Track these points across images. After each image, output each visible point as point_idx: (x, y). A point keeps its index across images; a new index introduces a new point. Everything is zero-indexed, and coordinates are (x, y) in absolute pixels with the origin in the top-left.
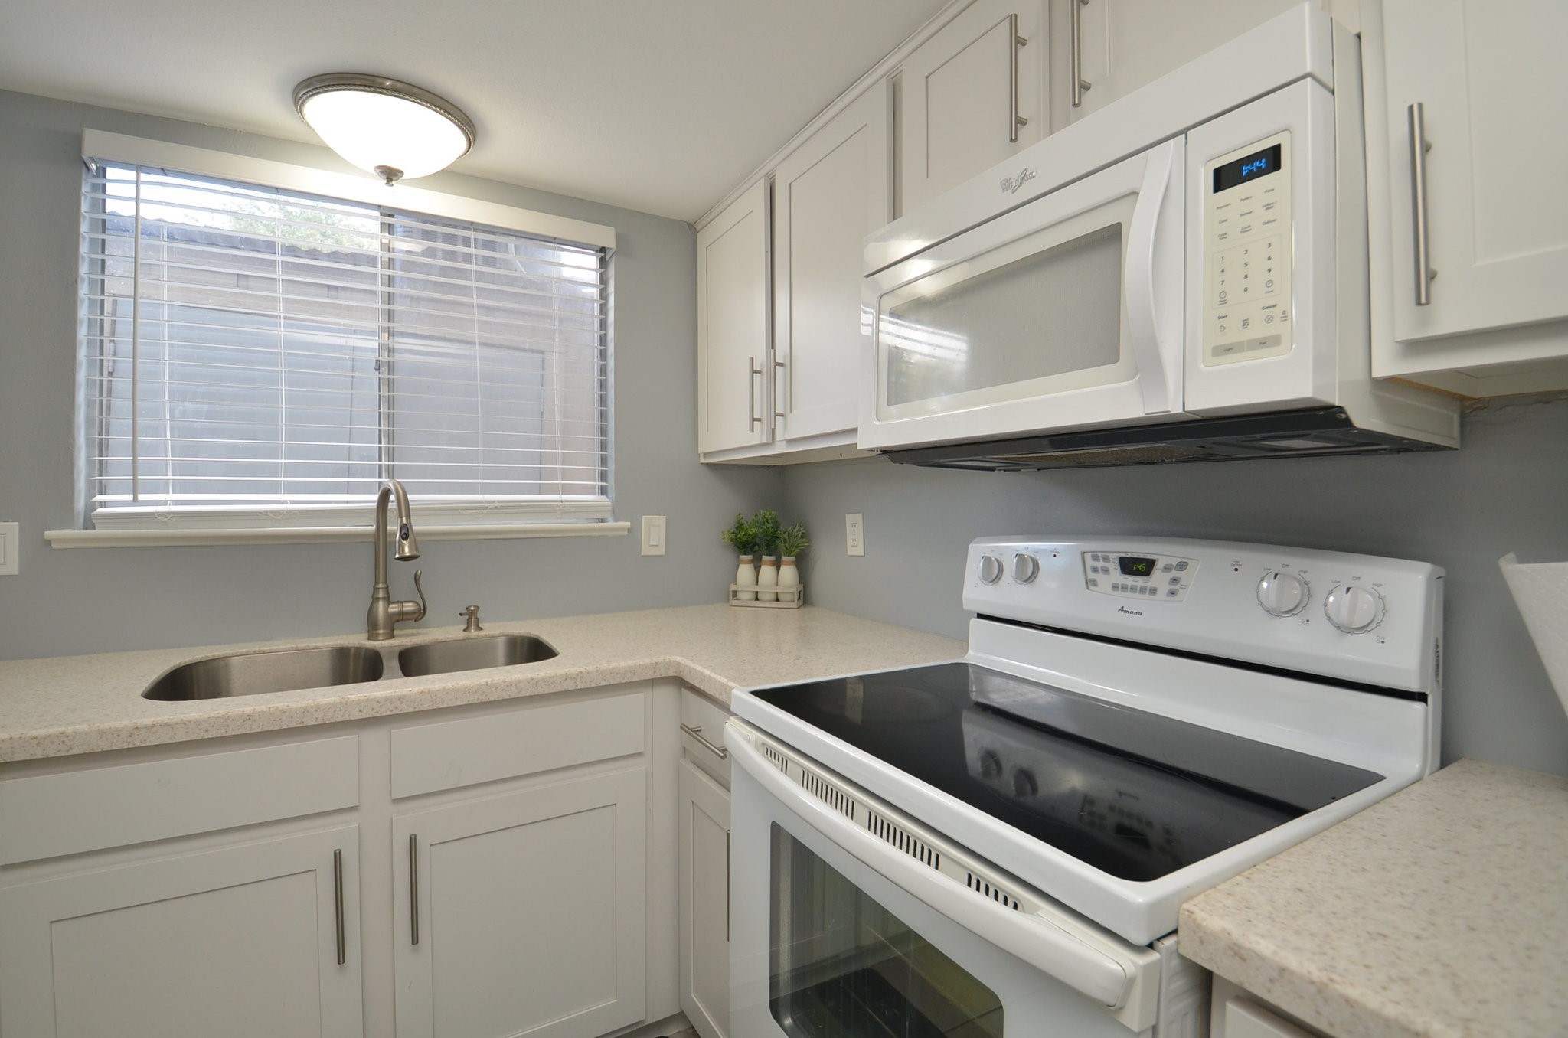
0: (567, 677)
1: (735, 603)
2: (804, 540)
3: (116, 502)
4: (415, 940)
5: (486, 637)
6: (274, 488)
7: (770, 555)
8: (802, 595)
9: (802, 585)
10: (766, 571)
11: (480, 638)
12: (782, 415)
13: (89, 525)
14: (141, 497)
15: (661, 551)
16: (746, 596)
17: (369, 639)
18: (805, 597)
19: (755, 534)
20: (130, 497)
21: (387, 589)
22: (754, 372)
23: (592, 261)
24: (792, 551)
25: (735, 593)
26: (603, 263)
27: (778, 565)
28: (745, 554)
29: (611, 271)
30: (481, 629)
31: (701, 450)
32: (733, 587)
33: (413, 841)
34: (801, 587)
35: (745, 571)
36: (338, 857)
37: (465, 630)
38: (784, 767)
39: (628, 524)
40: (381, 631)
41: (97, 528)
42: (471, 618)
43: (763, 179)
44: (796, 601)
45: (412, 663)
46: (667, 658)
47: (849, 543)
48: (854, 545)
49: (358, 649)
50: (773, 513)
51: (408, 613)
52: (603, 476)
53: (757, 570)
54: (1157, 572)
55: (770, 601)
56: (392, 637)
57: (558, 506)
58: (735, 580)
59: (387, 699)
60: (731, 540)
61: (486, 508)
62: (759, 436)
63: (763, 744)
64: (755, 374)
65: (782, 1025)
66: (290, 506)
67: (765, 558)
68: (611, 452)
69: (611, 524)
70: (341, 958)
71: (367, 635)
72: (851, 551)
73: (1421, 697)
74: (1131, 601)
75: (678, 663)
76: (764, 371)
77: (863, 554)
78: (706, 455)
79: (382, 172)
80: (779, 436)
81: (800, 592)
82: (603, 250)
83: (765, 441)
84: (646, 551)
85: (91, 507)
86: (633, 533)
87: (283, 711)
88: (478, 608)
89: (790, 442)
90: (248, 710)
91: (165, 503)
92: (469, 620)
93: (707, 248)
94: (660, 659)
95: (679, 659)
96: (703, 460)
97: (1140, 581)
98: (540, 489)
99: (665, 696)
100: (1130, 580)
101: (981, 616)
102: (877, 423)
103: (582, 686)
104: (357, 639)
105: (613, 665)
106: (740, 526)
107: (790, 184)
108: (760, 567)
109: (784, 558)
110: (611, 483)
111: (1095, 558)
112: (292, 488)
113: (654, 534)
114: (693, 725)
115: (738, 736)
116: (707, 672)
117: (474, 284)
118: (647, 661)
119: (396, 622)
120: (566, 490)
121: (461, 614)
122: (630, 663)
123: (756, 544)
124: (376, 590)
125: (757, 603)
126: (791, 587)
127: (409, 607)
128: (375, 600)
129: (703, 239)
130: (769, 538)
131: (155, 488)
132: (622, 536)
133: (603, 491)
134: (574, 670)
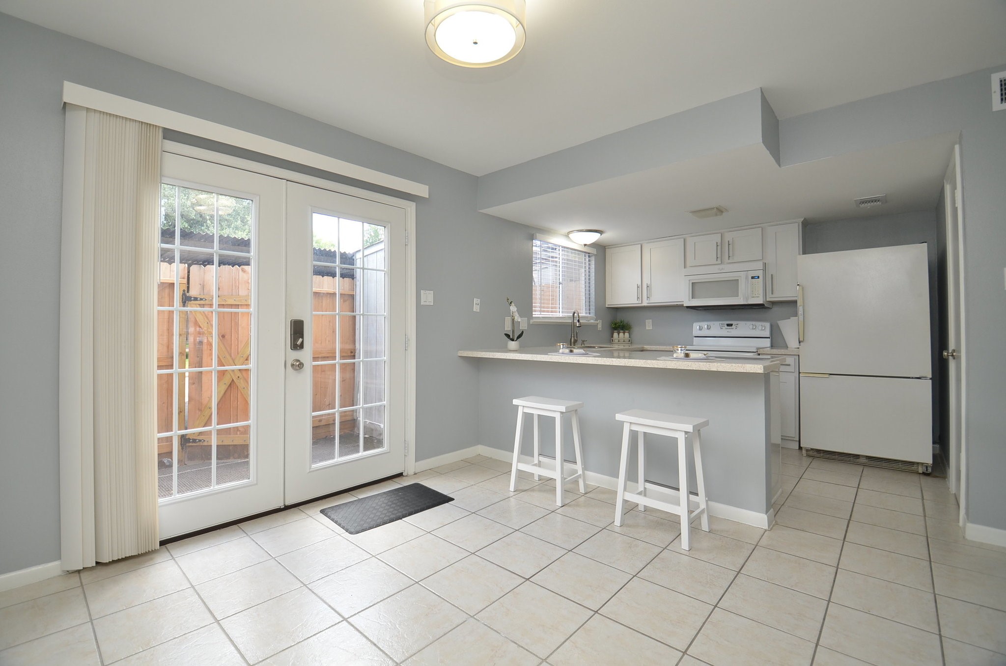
1: (613, 343)
9: (630, 338)
12: (648, 297)
16: (616, 341)
18: (631, 341)
20: (540, 313)
22: (638, 287)
25: (613, 340)
26: (589, 257)
27: (624, 333)
28: (615, 331)
29: (593, 258)
31: (608, 303)
35: (616, 335)
43: (639, 244)
47: (647, 326)
48: (649, 327)
51: (576, 340)
52: (589, 310)
53: (619, 334)
54: (733, 326)
55: (623, 342)
57: (589, 317)
58: (613, 337)
66: (551, 316)
67: (621, 331)
68: (593, 304)
72: (647, 328)
73: (769, 338)
74: (729, 330)
76: (641, 287)
77: (652, 329)
78: (610, 304)
80: (644, 302)
81: (629, 340)
82: (592, 254)
83: (639, 303)
89: (648, 303)
93: (611, 253)
96: (607, 306)
97: (730, 327)
100: (729, 327)
101: (695, 337)
107: (650, 249)
109: (626, 331)
110: (593, 312)
111: (722, 324)
117: (574, 263)
119: (575, 342)
124: (572, 335)
125: (619, 343)
126: (627, 338)
128: (572, 337)
129: (610, 251)
133: (589, 313)
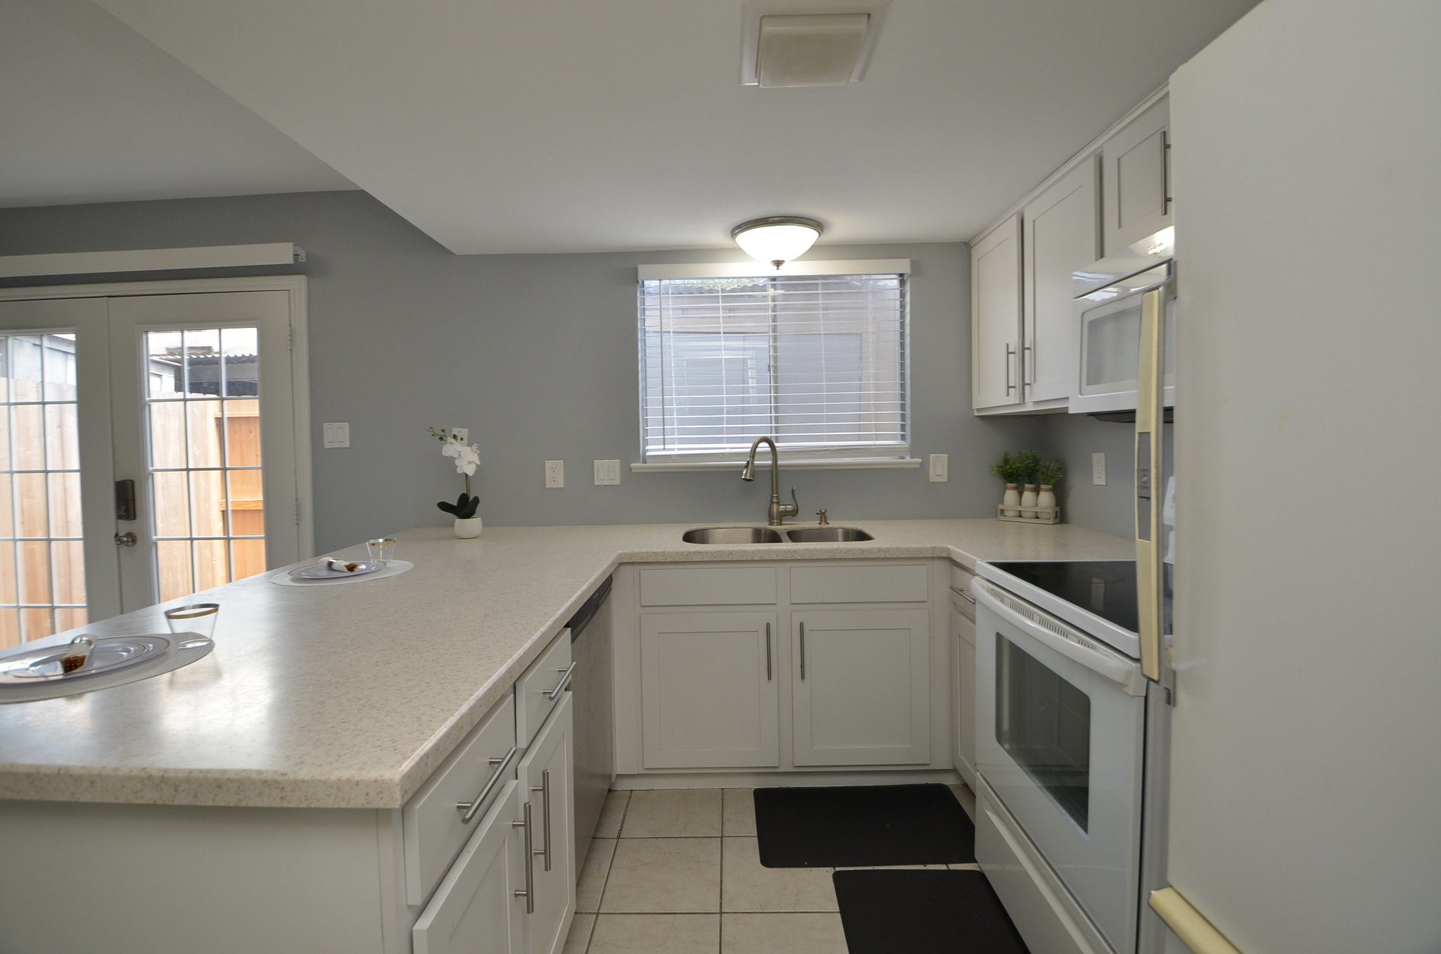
0: (880, 550)
1: (1003, 518)
2: (1059, 472)
3: (653, 449)
4: (803, 677)
5: (831, 528)
6: (720, 441)
7: (1031, 484)
8: (1058, 515)
9: (1059, 508)
10: (1028, 496)
11: (828, 529)
12: (1028, 384)
13: (645, 462)
14: (667, 447)
15: (944, 479)
16: (1009, 514)
17: (770, 525)
18: (1061, 516)
19: (1018, 467)
20: (662, 447)
21: (777, 497)
22: (1009, 353)
23: (895, 283)
24: (1049, 481)
25: (1002, 511)
26: (902, 283)
27: (1037, 491)
28: (1011, 483)
29: (908, 287)
30: (828, 524)
31: (974, 407)
32: (1001, 507)
33: (802, 625)
34: (1058, 509)
35: (1010, 496)
36: (768, 625)
37: (820, 524)
38: (1002, 601)
39: (920, 460)
40: (775, 521)
41: (648, 462)
42: (823, 516)
43: (1015, 216)
44: (1052, 519)
45: (794, 536)
46: (942, 545)
47: (1095, 475)
48: (1099, 477)
49: (766, 529)
50: (1033, 452)
51: (789, 512)
52: (903, 427)
53: (1021, 494)
55: (1032, 518)
56: (781, 525)
57: (873, 449)
58: (1002, 502)
59: (789, 551)
60: (999, 472)
61: (829, 450)
62: (1013, 398)
63: (992, 590)
64: (1010, 355)
65: (1004, 748)
66: (729, 451)
67: (1027, 486)
68: (908, 412)
69: (908, 459)
70: (770, 678)
71: (768, 523)
72: (1096, 482)
75: (948, 549)
76: (1017, 353)
77: (1105, 484)
78: (978, 410)
79: (775, 264)
80: (1027, 400)
81: (1057, 512)
82: (901, 275)
83: (1017, 402)
84: (933, 478)
85: (645, 451)
86: (924, 466)
87: (744, 552)
88: (826, 511)
89: (1036, 403)
90: (730, 549)
91: (673, 449)
92: (821, 518)
93: (978, 260)
94: (937, 545)
95: (949, 546)
96: (976, 414)
98: (860, 438)
99: (941, 567)
102: (1080, 396)
103: (889, 556)
104: (764, 525)
105: (907, 546)
106: (1006, 461)
107: (1034, 221)
108: (1023, 492)
109: (1043, 486)
110: (908, 432)
112: (730, 441)
113: (939, 467)
114: (960, 586)
115: (978, 587)
116: (966, 553)
117: (821, 312)
118: (928, 546)
119: (783, 515)
120: (877, 437)
121: (817, 514)
122: (918, 546)
123: (1019, 475)
124: (772, 497)
125: (1020, 519)
126: (1046, 508)
127: (789, 508)
128: (772, 503)
129: (976, 253)
130: (1029, 471)
131: (673, 442)
132: (916, 468)
133: (903, 437)
134: (884, 546)
